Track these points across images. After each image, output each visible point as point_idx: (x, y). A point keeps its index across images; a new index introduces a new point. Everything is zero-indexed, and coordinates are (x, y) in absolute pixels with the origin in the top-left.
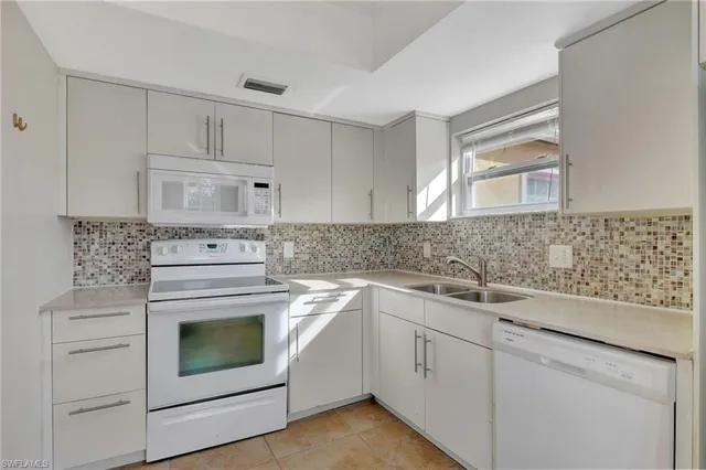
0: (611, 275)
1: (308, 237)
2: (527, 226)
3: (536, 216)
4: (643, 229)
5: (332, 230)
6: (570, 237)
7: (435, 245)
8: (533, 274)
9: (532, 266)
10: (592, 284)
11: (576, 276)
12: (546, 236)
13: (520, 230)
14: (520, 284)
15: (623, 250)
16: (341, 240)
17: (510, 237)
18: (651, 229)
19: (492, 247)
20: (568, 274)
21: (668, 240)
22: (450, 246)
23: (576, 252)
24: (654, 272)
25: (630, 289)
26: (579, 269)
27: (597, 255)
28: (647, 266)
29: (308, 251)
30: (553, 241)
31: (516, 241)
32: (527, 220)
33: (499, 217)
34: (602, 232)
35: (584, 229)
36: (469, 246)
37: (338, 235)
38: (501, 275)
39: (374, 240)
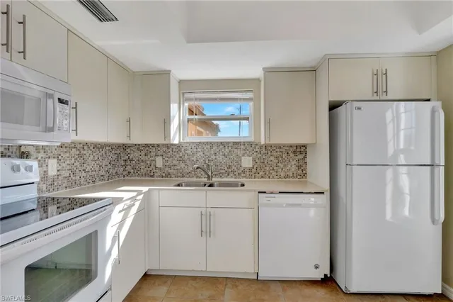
0: (267, 168)
1: (68, 155)
2: (230, 148)
3: (234, 143)
4: (278, 150)
5: (86, 147)
6: (251, 153)
7: (167, 159)
8: (233, 171)
9: (233, 167)
10: (261, 173)
11: (254, 170)
12: (240, 153)
13: (227, 150)
14: (227, 177)
15: (272, 158)
16: (92, 157)
17: (221, 153)
18: (281, 150)
19: (210, 159)
20: (250, 170)
21: (286, 154)
22: (180, 159)
23: (254, 160)
24: (282, 166)
25: (274, 173)
26: (255, 167)
27: (262, 161)
28: (279, 164)
29: (68, 167)
30: (243, 155)
31: (224, 155)
32: (230, 145)
33: (214, 143)
34: (264, 151)
35: (257, 150)
36: (194, 159)
37: (90, 152)
38: (216, 173)
39: (112, 156)
